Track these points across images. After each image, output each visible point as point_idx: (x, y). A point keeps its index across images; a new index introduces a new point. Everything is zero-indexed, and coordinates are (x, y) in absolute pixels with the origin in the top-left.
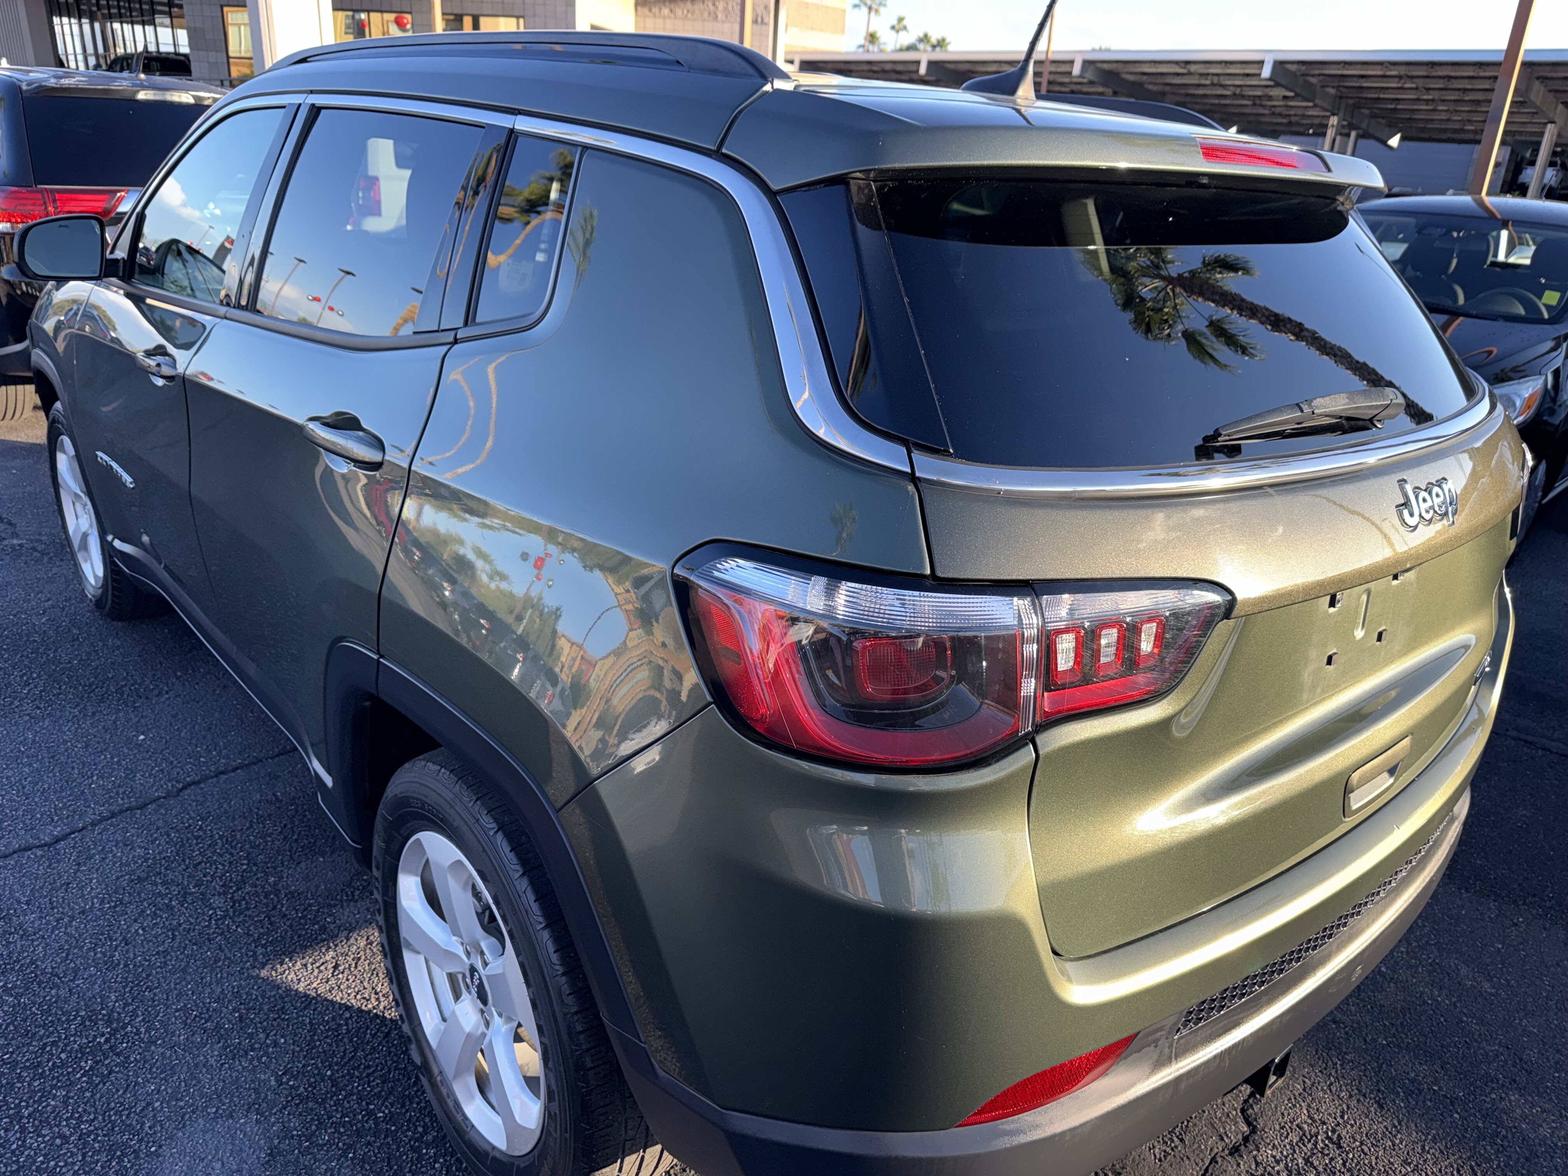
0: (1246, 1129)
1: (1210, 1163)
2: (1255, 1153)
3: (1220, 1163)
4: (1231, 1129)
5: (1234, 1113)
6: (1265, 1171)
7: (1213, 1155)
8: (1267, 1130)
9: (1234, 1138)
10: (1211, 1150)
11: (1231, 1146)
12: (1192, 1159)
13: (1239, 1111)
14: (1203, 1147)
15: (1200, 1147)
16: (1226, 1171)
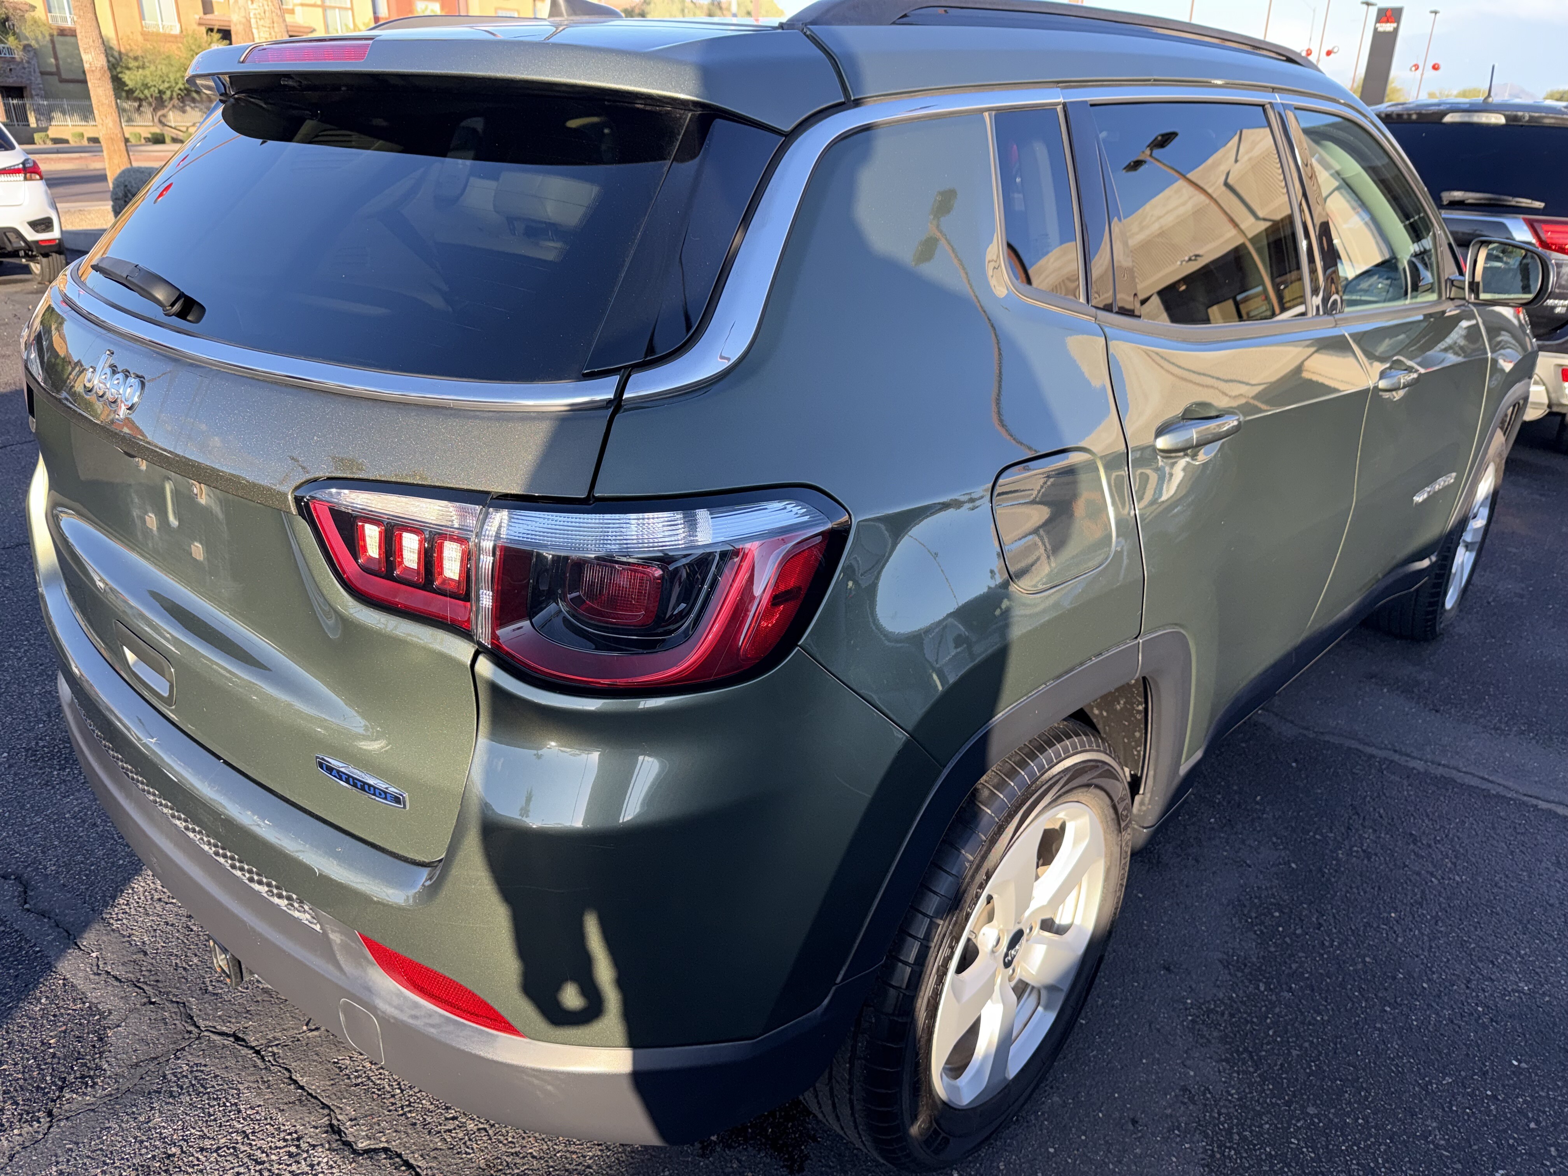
0: (360, 1145)
1: (322, 1103)
2: (327, 1146)
3: (321, 1111)
4: (362, 1131)
5: (383, 1139)
6: (303, 1151)
7: (332, 1107)
8: (353, 1165)
9: (350, 1131)
10: (338, 1107)
11: (342, 1128)
12: (330, 1088)
13: (386, 1145)
14: (344, 1101)
15: (345, 1098)
16: (310, 1113)
